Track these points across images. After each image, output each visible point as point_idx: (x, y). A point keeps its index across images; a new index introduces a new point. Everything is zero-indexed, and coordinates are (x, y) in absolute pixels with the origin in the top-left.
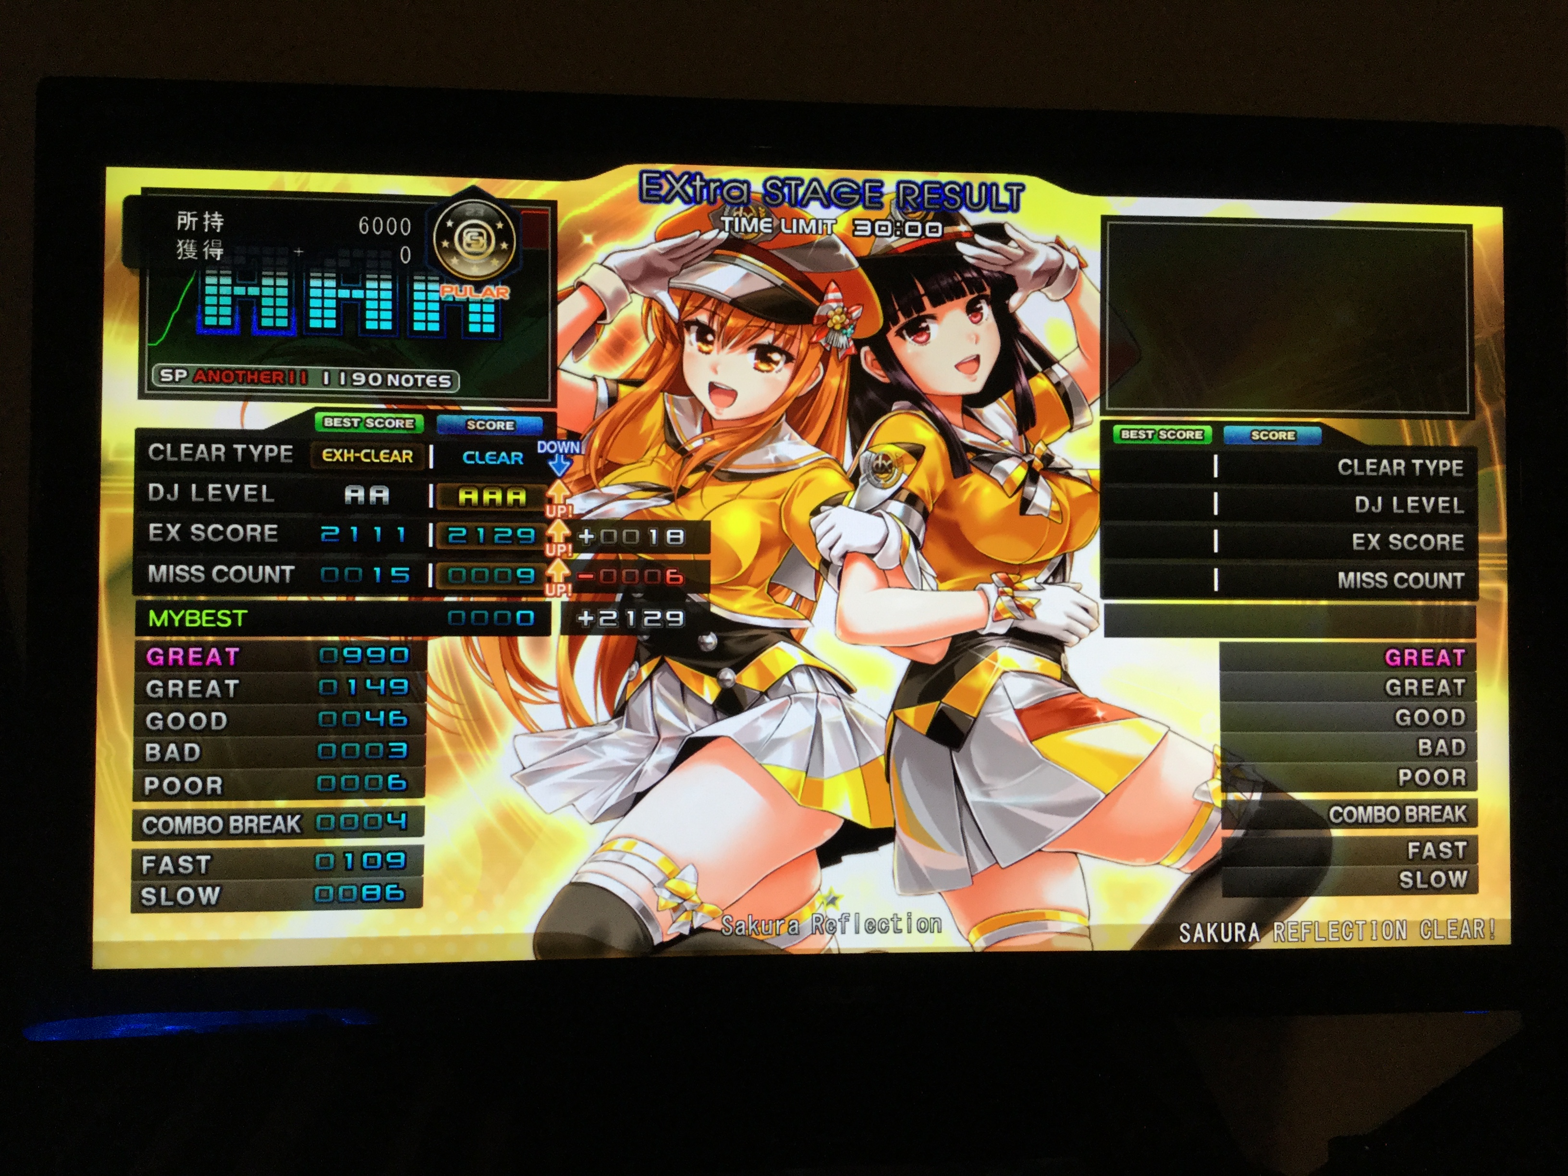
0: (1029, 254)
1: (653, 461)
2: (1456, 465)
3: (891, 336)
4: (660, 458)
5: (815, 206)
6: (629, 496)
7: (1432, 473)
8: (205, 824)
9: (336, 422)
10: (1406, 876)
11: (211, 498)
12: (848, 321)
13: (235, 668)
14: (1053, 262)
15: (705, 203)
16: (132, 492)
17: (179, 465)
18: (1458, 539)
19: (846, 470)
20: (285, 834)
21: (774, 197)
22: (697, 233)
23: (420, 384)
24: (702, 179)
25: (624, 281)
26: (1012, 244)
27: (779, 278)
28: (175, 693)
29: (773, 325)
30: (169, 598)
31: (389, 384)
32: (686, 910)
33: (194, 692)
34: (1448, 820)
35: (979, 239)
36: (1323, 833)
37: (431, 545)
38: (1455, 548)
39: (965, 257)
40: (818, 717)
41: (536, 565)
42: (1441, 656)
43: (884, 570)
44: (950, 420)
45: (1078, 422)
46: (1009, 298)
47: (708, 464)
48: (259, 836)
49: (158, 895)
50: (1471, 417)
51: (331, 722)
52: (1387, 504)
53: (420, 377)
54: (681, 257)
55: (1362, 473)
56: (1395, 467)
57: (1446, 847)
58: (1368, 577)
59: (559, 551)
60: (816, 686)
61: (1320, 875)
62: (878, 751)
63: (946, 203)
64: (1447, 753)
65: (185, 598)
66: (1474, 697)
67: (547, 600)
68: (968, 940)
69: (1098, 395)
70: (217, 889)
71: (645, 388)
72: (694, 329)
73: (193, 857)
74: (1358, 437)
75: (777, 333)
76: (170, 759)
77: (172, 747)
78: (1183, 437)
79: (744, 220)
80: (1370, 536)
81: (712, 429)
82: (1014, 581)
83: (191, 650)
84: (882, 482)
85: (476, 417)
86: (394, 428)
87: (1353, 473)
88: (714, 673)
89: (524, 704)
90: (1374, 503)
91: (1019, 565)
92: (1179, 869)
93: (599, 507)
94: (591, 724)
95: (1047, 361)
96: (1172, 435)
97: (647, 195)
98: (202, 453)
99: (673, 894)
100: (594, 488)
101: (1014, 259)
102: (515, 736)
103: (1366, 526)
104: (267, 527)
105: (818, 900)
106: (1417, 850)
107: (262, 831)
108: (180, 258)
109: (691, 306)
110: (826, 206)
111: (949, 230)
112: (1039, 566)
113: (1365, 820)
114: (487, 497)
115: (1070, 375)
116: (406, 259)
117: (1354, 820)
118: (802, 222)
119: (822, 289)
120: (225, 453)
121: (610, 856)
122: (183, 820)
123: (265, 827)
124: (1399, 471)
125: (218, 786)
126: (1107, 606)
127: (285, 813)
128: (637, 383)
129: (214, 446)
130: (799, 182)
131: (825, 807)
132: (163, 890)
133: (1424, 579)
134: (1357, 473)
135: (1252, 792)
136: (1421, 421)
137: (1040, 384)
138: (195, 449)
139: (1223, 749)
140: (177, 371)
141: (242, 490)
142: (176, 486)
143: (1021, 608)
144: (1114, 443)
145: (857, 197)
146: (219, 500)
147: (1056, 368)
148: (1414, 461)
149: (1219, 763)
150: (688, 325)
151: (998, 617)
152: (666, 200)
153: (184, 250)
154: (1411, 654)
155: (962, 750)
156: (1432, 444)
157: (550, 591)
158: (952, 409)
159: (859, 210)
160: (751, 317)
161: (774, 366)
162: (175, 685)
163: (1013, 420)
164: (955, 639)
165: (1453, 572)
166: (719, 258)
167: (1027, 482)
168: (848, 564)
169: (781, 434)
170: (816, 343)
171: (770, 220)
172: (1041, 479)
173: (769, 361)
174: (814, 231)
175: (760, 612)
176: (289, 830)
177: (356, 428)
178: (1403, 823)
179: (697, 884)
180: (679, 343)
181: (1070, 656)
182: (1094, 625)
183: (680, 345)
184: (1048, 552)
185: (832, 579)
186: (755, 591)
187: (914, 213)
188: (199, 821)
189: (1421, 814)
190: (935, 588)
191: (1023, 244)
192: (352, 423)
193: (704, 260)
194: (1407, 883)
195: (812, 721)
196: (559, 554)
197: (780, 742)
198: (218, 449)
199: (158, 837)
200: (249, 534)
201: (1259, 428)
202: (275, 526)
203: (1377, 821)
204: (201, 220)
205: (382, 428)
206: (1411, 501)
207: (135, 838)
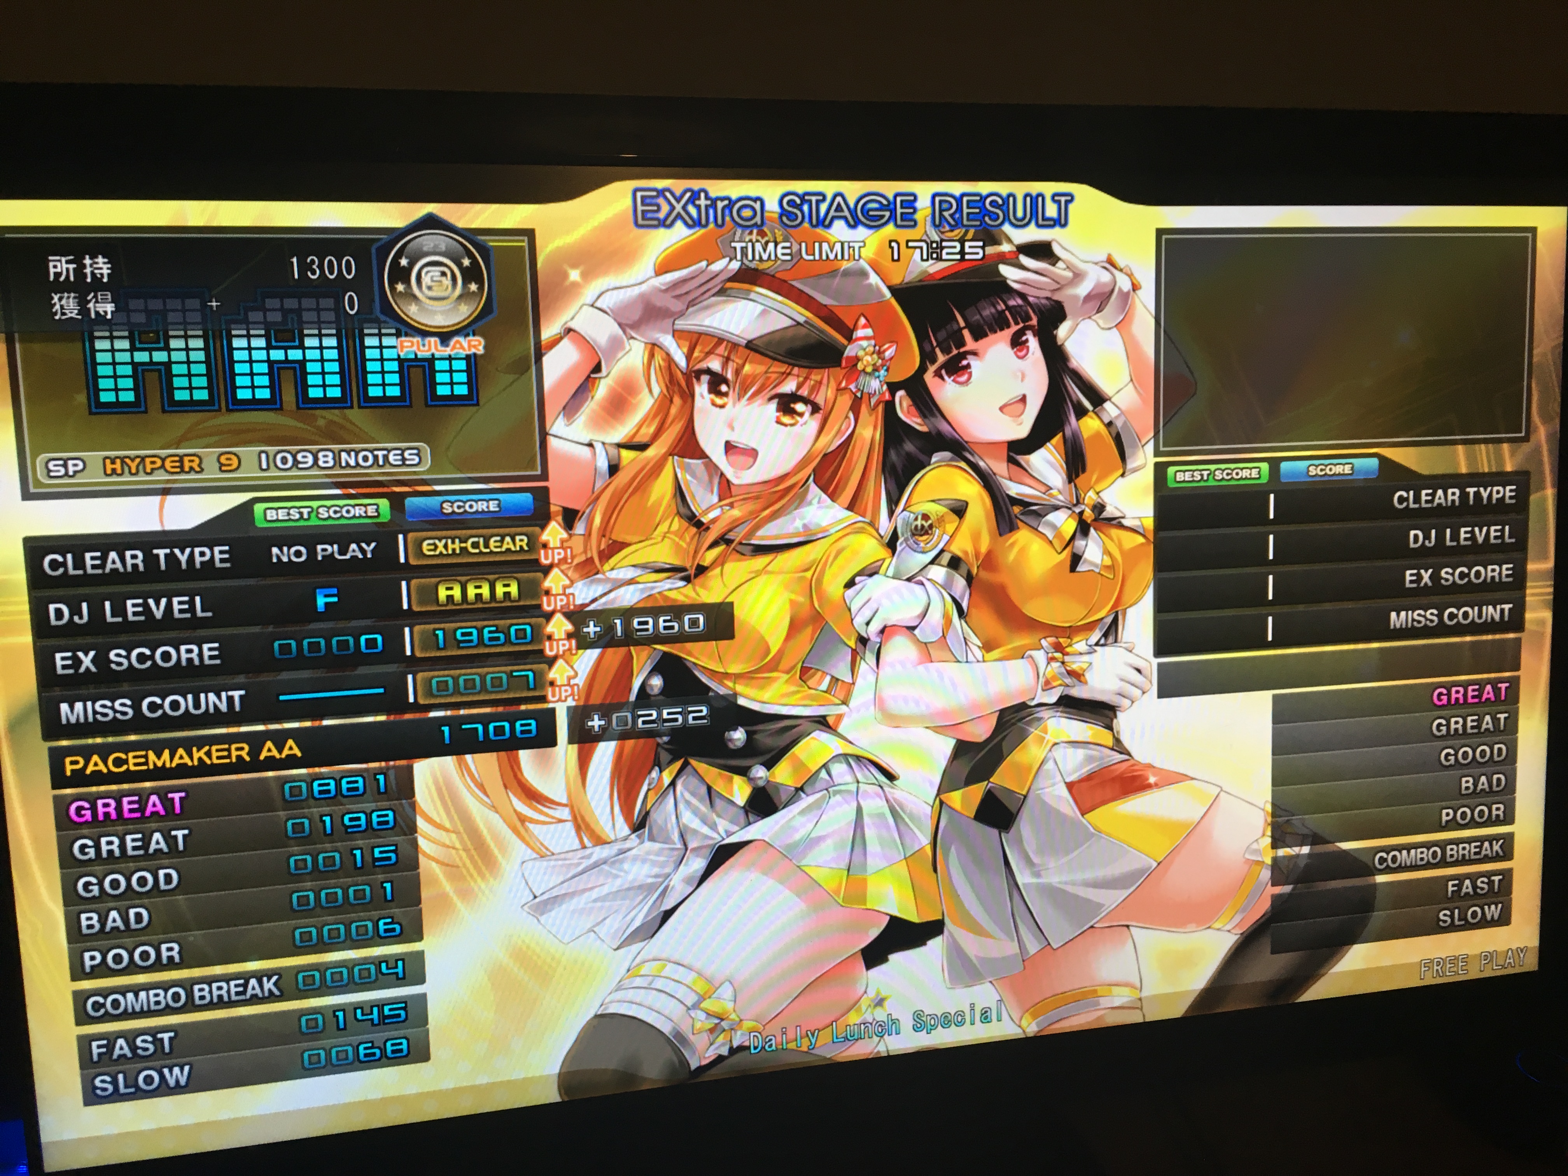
0: (1078, 276)
1: (664, 537)
2: (1509, 491)
3: (929, 377)
4: (674, 533)
5: (839, 225)
6: (638, 579)
7: (1485, 502)
8: (165, 998)
9: (282, 514)
10: (1445, 915)
11: (131, 618)
12: (880, 361)
13: (180, 816)
14: (1105, 284)
15: (712, 226)
16: (27, 617)
17: (86, 580)
18: (1507, 569)
19: (882, 533)
20: (260, 998)
21: (791, 216)
22: (704, 264)
23: (381, 463)
24: (707, 197)
25: (620, 325)
26: (1060, 264)
27: (801, 314)
28: (111, 852)
29: (796, 370)
30: (90, 741)
31: (344, 464)
32: (724, 1030)
33: (135, 848)
34: (1486, 856)
35: (1024, 260)
36: (1369, 880)
37: (408, 653)
38: (1504, 579)
39: (1009, 282)
40: (859, 810)
41: (534, 667)
42: (1486, 691)
43: (925, 644)
44: (995, 471)
45: (1130, 465)
46: (1057, 327)
47: (727, 537)
48: (231, 1004)
49: (115, 1082)
50: (1526, 439)
51: (306, 867)
52: (1440, 537)
53: (380, 454)
54: (687, 293)
55: (1417, 506)
56: (1450, 498)
57: (1483, 882)
58: (1419, 615)
59: (561, 649)
60: (856, 777)
61: (1364, 923)
62: (925, 840)
63: (987, 219)
64: (1487, 790)
65: (110, 739)
66: (1515, 730)
67: (551, 705)
68: (1020, 1026)
69: (1152, 434)
70: (187, 1068)
71: (651, 452)
72: (705, 378)
73: (154, 1036)
74: (1414, 467)
75: (801, 379)
76: (113, 928)
77: (114, 914)
78: (1239, 477)
79: (758, 247)
80: (1422, 571)
81: (731, 496)
82: (1064, 645)
83: (125, 800)
84: (922, 545)
85: (452, 498)
86: (354, 517)
87: (1408, 505)
88: (743, 772)
89: (531, 826)
90: (1427, 537)
91: (1070, 627)
92: (1229, 931)
93: (605, 594)
94: (609, 840)
95: (1098, 398)
96: (1227, 474)
97: (644, 218)
98: (114, 562)
99: (709, 1015)
100: (597, 573)
101: (1062, 283)
102: (523, 862)
103: (1419, 562)
104: (205, 647)
105: (864, 1003)
106: (1455, 888)
107: (234, 998)
108: (57, 317)
109: (701, 352)
110: (853, 227)
111: (990, 250)
112: (1090, 627)
113: (1408, 864)
114: (472, 592)
115: (1122, 413)
116: (352, 308)
117: (1397, 864)
118: (825, 246)
119: (852, 327)
120: (143, 561)
121: (639, 982)
122: (136, 995)
123: (237, 993)
124: (1453, 501)
125: (175, 954)
126: (1160, 665)
127: (259, 976)
128: (642, 447)
129: (128, 554)
130: (821, 198)
131: (869, 907)
132: (121, 1077)
133: (1473, 613)
134: (1412, 506)
135: (1301, 845)
136: (1477, 447)
137: (1090, 426)
138: (104, 558)
139: (1274, 805)
140: (70, 463)
141: (169, 605)
142: (84, 606)
143: (1071, 673)
144: (1168, 487)
145: (887, 214)
146: (142, 618)
147: (1107, 405)
148: (1468, 490)
149: (1269, 819)
150: (698, 374)
151: (1048, 686)
152: (665, 224)
153: (62, 307)
154: (1457, 692)
155: (1013, 830)
156: (1486, 470)
157: (554, 695)
158: (996, 458)
159: (890, 229)
160: (770, 361)
161: (798, 418)
162: (110, 843)
163: (1062, 466)
164: (1002, 712)
165: (1501, 603)
166: (729, 292)
167: (1078, 534)
168: (888, 639)
169: (810, 496)
170: (845, 389)
171: (788, 244)
172: (1092, 530)
173: (792, 412)
174: (839, 257)
175: (792, 700)
176: (266, 994)
177: (306, 520)
178: (1443, 863)
179: (735, 1001)
180: (689, 396)
181: (1122, 721)
182: (1147, 686)
183: (690, 400)
184: (1100, 610)
185: (870, 658)
186: (786, 677)
187: (952, 231)
188: (157, 995)
189: (1461, 852)
190: (980, 659)
191: (1073, 265)
192: (301, 514)
193: (714, 295)
194: (1445, 922)
195: (853, 815)
196: (561, 653)
197: (820, 839)
198: (134, 557)
199: (108, 1018)
200: (184, 656)
201: (1317, 462)
202: (216, 645)
203: (1419, 863)
204: (81, 267)
205: (338, 518)
206: (1463, 533)
207: (79, 1023)
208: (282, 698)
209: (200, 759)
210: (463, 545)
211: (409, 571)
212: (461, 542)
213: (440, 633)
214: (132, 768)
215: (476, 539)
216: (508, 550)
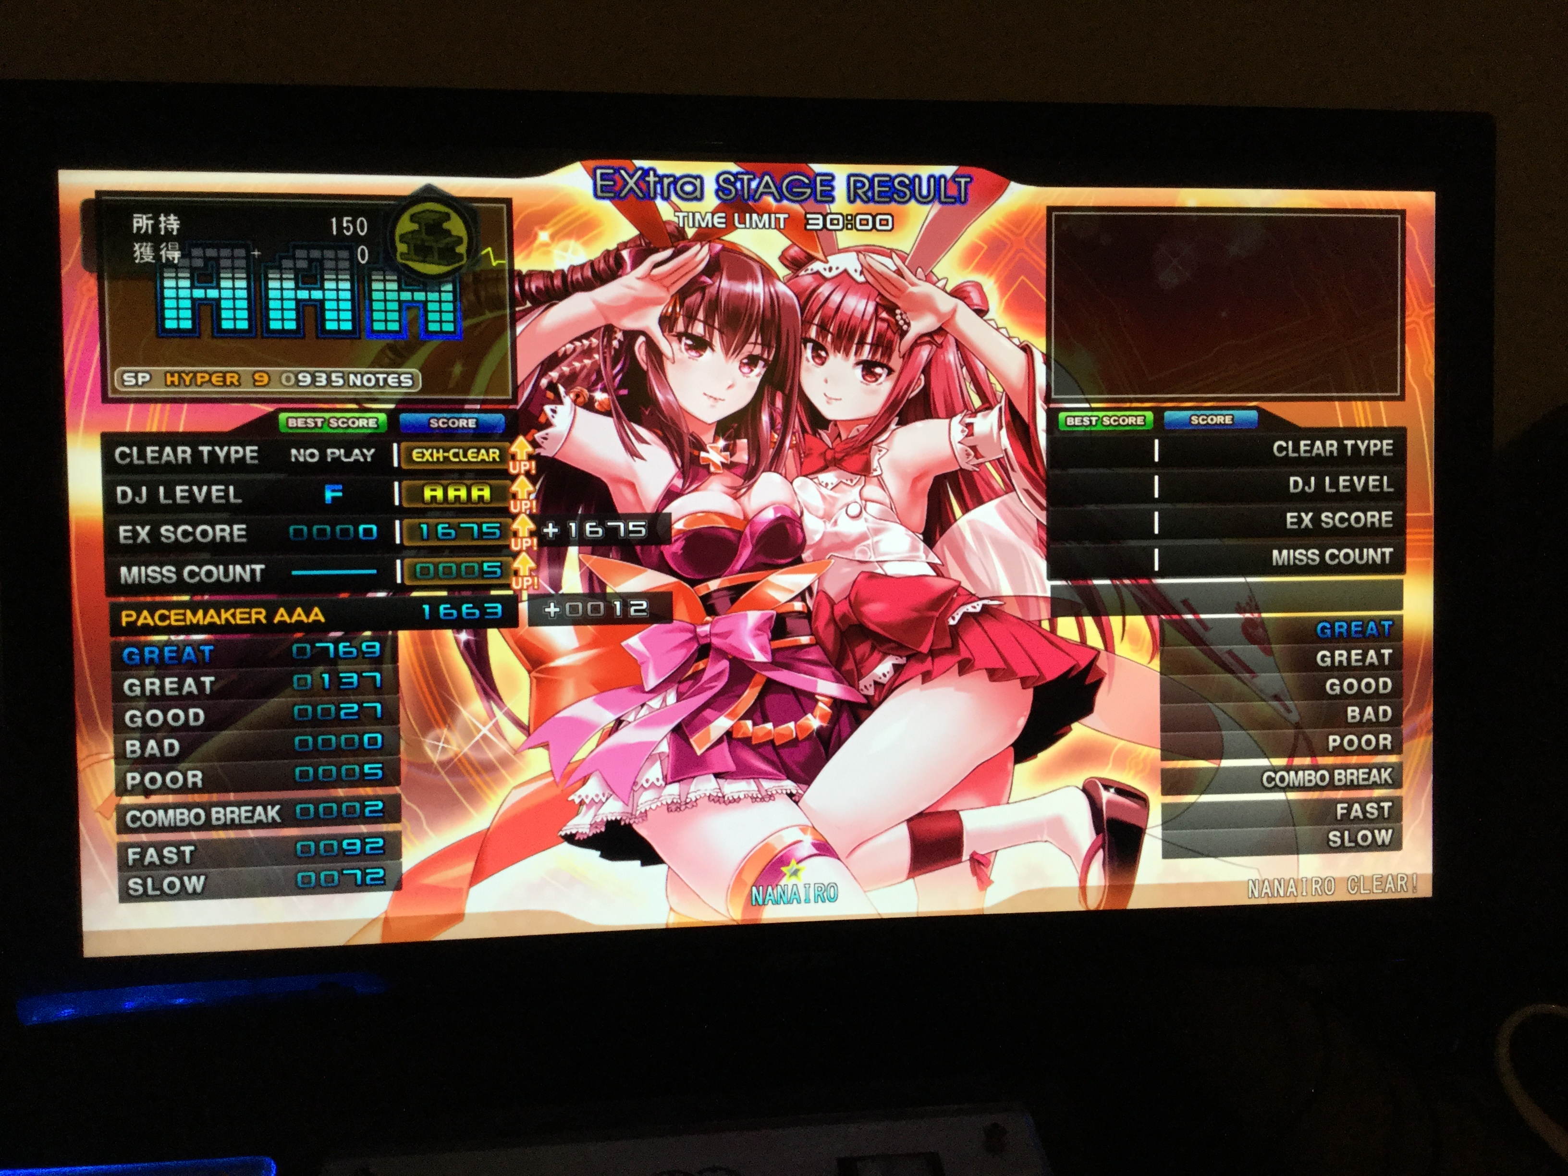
2: (1386, 445)
5: (767, 199)
7: (1363, 454)
8: (188, 817)
9: (300, 423)
10: (1335, 836)
11: (179, 501)
13: (210, 665)
16: (100, 496)
17: (147, 469)
18: (1387, 516)
20: (264, 824)
21: (726, 191)
23: (381, 384)
24: (655, 175)
28: (152, 691)
30: (142, 599)
31: (351, 384)
33: (172, 690)
34: (1375, 783)
37: (398, 541)
38: (1384, 525)
41: (502, 559)
42: (1369, 628)
48: (242, 827)
49: (144, 885)
50: (1401, 398)
51: (307, 716)
52: (1320, 484)
53: (381, 376)
55: (1296, 455)
56: (1328, 449)
57: (1372, 807)
58: (1301, 554)
59: (524, 545)
63: (895, 196)
64: (1374, 720)
67: (515, 592)
73: (178, 848)
74: (1292, 420)
76: (151, 755)
77: (152, 743)
78: (1126, 423)
79: (698, 216)
80: (1303, 514)
83: (166, 649)
85: (438, 415)
86: (358, 427)
87: (1287, 454)
90: (1307, 483)
96: (1115, 421)
97: (602, 192)
98: (168, 455)
103: (1298, 506)
104: (236, 527)
106: (1345, 811)
107: (244, 821)
108: (137, 261)
110: (778, 200)
113: (1297, 784)
114: (452, 494)
116: (363, 259)
117: (1285, 784)
118: (755, 216)
120: (191, 456)
122: (166, 812)
123: (247, 818)
124: (1331, 452)
125: (199, 780)
126: (1053, 588)
127: (265, 805)
129: (180, 449)
130: (752, 176)
132: (149, 881)
133: (1354, 554)
134: (1291, 454)
136: (1354, 403)
138: (161, 452)
139: (1163, 720)
141: (209, 492)
142: (144, 489)
144: (1059, 430)
145: (809, 191)
148: (1345, 442)
152: (620, 196)
153: (141, 254)
154: (1341, 627)
156: (1363, 425)
157: (517, 584)
162: (152, 684)
165: (1381, 547)
171: (723, 215)
174: (767, 226)
176: (270, 820)
177: (320, 428)
178: (1332, 786)
187: (865, 206)
188: (182, 814)
189: (1349, 777)
192: (316, 423)
194: (1335, 842)
196: (524, 548)
198: (184, 452)
199: (143, 829)
200: (219, 534)
201: (1198, 413)
202: (244, 526)
203: (1307, 784)
204: (157, 223)
205: (346, 428)
206: (1343, 480)
207: (119, 832)
208: (294, 573)
209: (227, 619)
210: (446, 454)
211: (401, 474)
212: (444, 452)
213: (424, 527)
214: (174, 623)
215: (456, 450)
216: (483, 461)
